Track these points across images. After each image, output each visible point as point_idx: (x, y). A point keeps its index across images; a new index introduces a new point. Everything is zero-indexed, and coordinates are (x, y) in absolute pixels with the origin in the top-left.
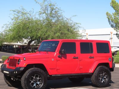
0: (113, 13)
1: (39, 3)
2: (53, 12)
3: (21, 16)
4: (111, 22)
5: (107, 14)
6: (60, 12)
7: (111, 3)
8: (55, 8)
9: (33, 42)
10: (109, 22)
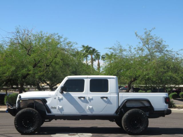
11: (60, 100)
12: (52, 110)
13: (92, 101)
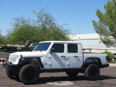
0: (98, 21)
2: (47, 20)
5: (93, 22)
7: (96, 13)
9: (31, 45)
10: (95, 28)
11: (50, 58)
12: (45, 66)
13: (69, 59)
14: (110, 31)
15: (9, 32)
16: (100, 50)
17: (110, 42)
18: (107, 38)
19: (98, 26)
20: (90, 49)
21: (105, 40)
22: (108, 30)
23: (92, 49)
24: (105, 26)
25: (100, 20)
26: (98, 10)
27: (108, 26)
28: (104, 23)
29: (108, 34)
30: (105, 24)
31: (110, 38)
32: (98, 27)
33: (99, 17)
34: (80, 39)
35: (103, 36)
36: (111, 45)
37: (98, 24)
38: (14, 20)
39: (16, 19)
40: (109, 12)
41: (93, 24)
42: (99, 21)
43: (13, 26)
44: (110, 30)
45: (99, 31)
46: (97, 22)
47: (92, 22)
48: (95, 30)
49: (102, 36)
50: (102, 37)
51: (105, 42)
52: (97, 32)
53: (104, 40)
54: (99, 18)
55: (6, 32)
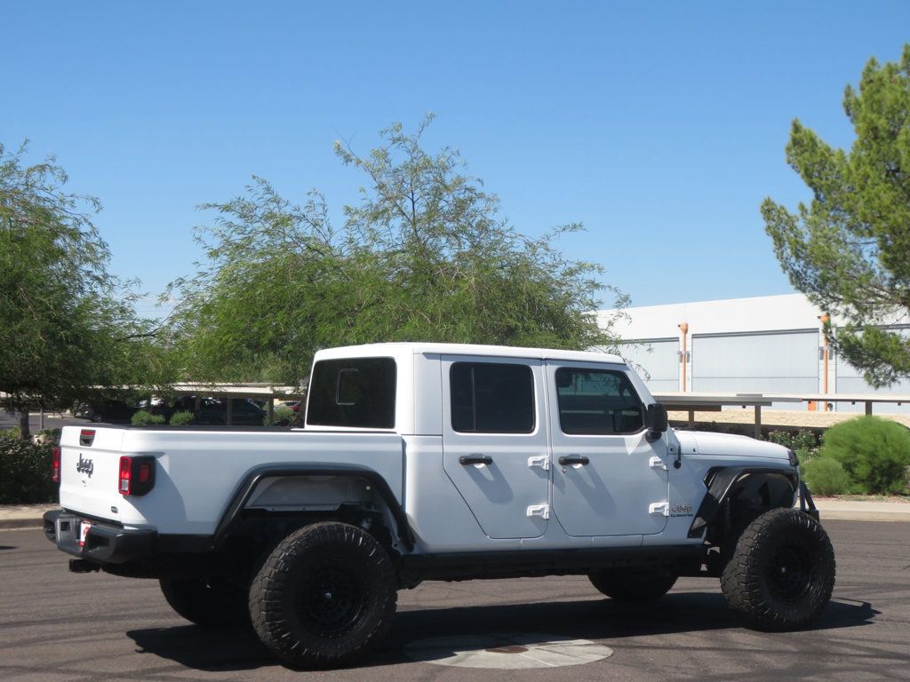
0: (802, 208)
1: (359, 162)
2: (442, 204)
3: (267, 232)
4: (793, 260)
5: (769, 210)
6: (480, 204)
7: (788, 149)
8: (448, 178)
10: (780, 256)
14: (889, 274)
15: (190, 297)
16: (829, 403)
17: (893, 351)
18: (867, 321)
19: (806, 241)
20: (759, 403)
21: (859, 335)
22: (876, 264)
23: (768, 402)
24: (850, 237)
25: (817, 197)
26: (797, 128)
27: (871, 234)
28: (848, 218)
29: (875, 295)
30: (850, 228)
31: (889, 320)
32: (803, 246)
33: (808, 175)
34: (686, 331)
35: (841, 308)
36: (897, 369)
37: (800, 224)
38: (216, 212)
39: (227, 208)
40: (876, 138)
41: (764, 224)
42: (808, 206)
43: (214, 254)
44: (890, 263)
45: (812, 274)
46: (793, 211)
47: (760, 216)
48: (785, 268)
49: (832, 306)
50: (836, 313)
51: (853, 352)
52: (799, 281)
53: (846, 340)
54: (811, 184)
55: (164, 298)
